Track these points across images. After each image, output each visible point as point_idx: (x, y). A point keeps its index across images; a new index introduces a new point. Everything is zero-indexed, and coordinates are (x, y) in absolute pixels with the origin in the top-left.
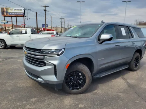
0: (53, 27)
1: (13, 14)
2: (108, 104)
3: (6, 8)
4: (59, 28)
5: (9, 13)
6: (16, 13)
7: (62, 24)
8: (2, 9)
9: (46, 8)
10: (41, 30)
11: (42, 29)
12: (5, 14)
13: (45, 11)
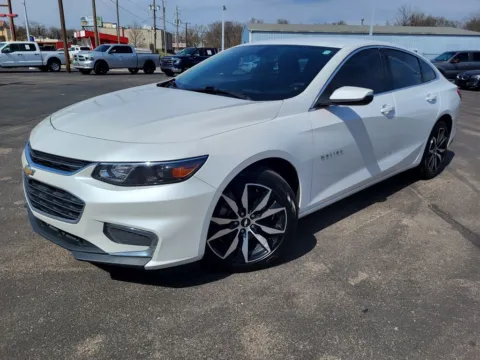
0: (123, 29)
2: (442, 339)
4: (145, 34)
7: (155, 18)
10: (80, 38)
11: (83, 34)
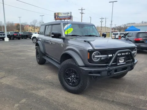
1: (62, 17)
3: (57, 13)
5: (59, 17)
6: (65, 16)
8: (55, 14)
9: (83, 10)
12: (57, 18)
13: (82, 13)
